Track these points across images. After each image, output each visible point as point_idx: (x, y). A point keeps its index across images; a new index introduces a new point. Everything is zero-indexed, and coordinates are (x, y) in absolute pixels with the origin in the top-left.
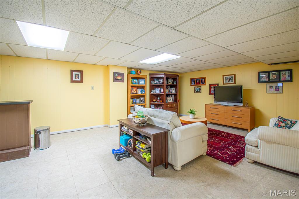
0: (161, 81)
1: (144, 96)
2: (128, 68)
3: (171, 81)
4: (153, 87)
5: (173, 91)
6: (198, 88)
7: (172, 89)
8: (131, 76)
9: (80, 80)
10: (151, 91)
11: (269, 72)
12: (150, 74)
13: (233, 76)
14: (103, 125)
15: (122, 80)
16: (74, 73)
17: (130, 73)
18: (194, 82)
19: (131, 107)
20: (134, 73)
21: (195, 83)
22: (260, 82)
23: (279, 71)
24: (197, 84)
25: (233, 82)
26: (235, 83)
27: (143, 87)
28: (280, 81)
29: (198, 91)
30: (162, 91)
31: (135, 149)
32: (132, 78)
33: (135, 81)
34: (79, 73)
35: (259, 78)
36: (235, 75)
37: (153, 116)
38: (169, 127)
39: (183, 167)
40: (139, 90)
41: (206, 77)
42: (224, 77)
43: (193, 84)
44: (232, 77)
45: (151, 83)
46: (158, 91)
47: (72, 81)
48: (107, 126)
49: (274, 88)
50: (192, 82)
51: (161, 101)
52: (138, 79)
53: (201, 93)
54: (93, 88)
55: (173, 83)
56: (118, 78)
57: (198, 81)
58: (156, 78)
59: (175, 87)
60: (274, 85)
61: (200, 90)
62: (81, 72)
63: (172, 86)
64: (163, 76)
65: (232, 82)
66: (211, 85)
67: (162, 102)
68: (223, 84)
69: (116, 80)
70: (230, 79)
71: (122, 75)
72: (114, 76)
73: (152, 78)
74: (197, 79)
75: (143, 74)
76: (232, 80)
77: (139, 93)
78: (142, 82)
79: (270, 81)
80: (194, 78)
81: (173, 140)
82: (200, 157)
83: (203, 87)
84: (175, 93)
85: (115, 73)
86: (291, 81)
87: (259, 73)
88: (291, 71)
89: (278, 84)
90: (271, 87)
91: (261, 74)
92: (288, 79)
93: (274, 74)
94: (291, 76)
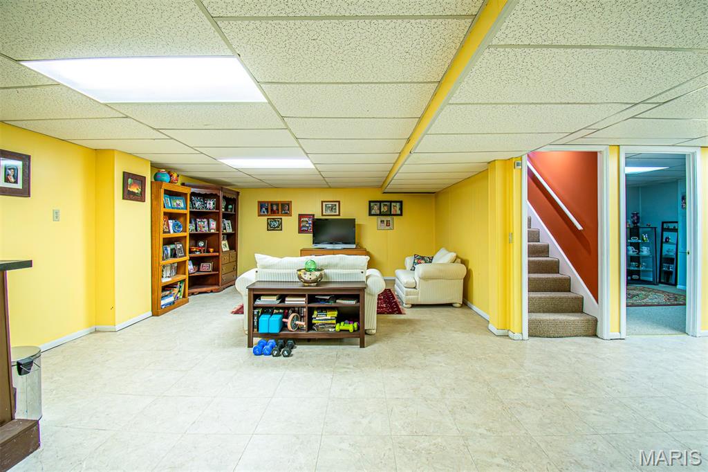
3: (223, 204)
5: (228, 226)
6: (275, 221)
7: (227, 221)
8: (164, 186)
9: (20, 186)
13: (337, 204)
15: (140, 197)
18: (267, 209)
20: (164, 178)
21: (268, 212)
22: (370, 214)
23: (391, 202)
24: (273, 212)
25: (337, 213)
26: (339, 215)
29: (274, 226)
34: (19, 164)
35: (370, 209)
36: (339, 202)
40: (171, 223)
41: (291, 202)
42: (324, 204)
43: (264, 212)
44: (335, 205)
46: (203, 227)
49: (385, 222)
50: (261, 208)
51: (211, 250)
52: (171, 194)
53: (281, 230)
54: (56, 215)
57: (275, 208)
59: (230, 217)
61: (280, 225)
62: (25, 159)
65: (335, 212)
66: (301, 216)
67: (214, 252)
68: (323, 215)
69: (128, 195)
70: (332, 209)
71: (141, 180)
72: (125, 184)
74: (272, 204)
76: (335, 209)
77: (171, 231)
79: (381, 214)
80: (268, 202)
83: (285, 219)
84: (231, 230)
85: (126, 176)
86: (401, 215)
87: (370, 202)
88: (401, 203)
89: (389, 218)
90: (382, 222)
91: (372, 204)
92: (399, 212)
93: (385, 205)
94: (401, 209)
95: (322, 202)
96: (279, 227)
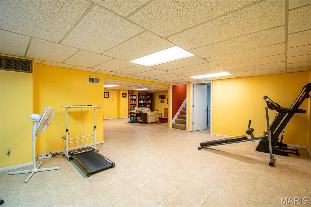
0: (144, 97)
1: (135, 104)
2: (128, 90)
3: (149, 97)
4: (140, 100)
5: (150, 102)
7: (150, 101)
8: (130, 94)
9: (108, 96)
10: (138, 102)
12: (138, 93)
14: (117, 118)
15: (126, 97)
16: (106, 94)
17: (129, 93)
19: (130, 109)
20: (131, 93)
24: (162, 98)
27: (135, 100)
29: (162, 102)
30: (144, 101)
31: (137, 120)
32: (130, 95)
33: (132, 97)
34: (108, 94)
37: (142, 110)
38: (147, 112)
39: (151, 123)
40: (133, 101)
41: (166, 95)
43: (160, 98)
45: (138, 98)
46: (142, 102)
47: (105, 97)
48: (119, 118)
52: (133, 96)
54: (113, 100)
55: (150, 97)
56: (124, 95)
58: (141, 95)
59: (151, 100)
61: (163, 101)
62: (108, 93)
63: (150, 99)
64: (145, 94)
66: (167, 99)
69: (123, 97)
71: (126, 94)
72: (122, 95)
73: (139, 96)
74: (162, 96)
75: (135, 93)
77: (133, 103)
78: (134, 97)
80: (161, 96)
81: (148, 115)
82: (156, 122)
84: (151, 103)
85: (123, 93)
96: (163, 102)
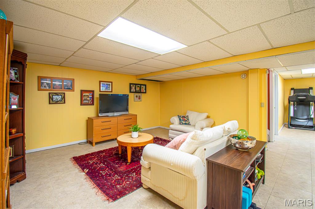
11: (136, 84)
22: (130, 92)
23: (141, 85)
25: (111, 91)
26: (112, 92)
28: (141, 92)
35: (130, 88)
36: (112, 83)
41: (74, 79)
44: (109, 85)
49: (138, 96)
53: (65, 103)
60: (138, 94)
65: (109, 89)
70: (107, 87)
76: (109, 87)
79: (136, 92)
86: (146, 93)
87: (130, 84)
88: (145, 85)
89: (140, 94)
90: (137, 96)
91: (131, 85)
92: (144, 91)
93: (138, 86)
94: (146, 89)
95: (100, 82)
